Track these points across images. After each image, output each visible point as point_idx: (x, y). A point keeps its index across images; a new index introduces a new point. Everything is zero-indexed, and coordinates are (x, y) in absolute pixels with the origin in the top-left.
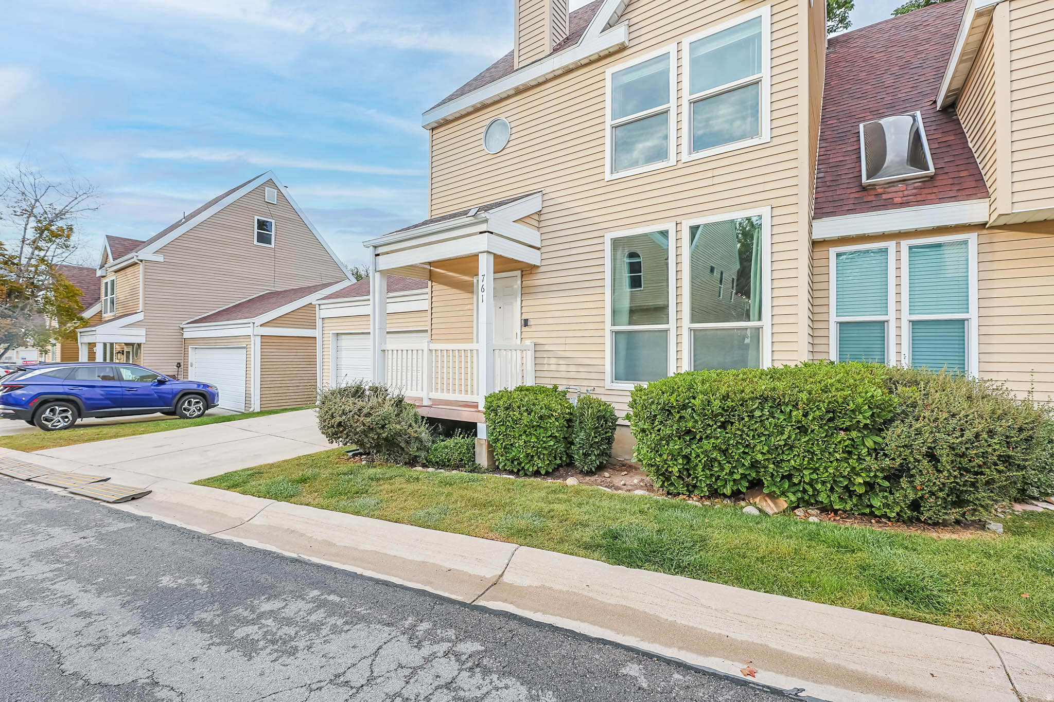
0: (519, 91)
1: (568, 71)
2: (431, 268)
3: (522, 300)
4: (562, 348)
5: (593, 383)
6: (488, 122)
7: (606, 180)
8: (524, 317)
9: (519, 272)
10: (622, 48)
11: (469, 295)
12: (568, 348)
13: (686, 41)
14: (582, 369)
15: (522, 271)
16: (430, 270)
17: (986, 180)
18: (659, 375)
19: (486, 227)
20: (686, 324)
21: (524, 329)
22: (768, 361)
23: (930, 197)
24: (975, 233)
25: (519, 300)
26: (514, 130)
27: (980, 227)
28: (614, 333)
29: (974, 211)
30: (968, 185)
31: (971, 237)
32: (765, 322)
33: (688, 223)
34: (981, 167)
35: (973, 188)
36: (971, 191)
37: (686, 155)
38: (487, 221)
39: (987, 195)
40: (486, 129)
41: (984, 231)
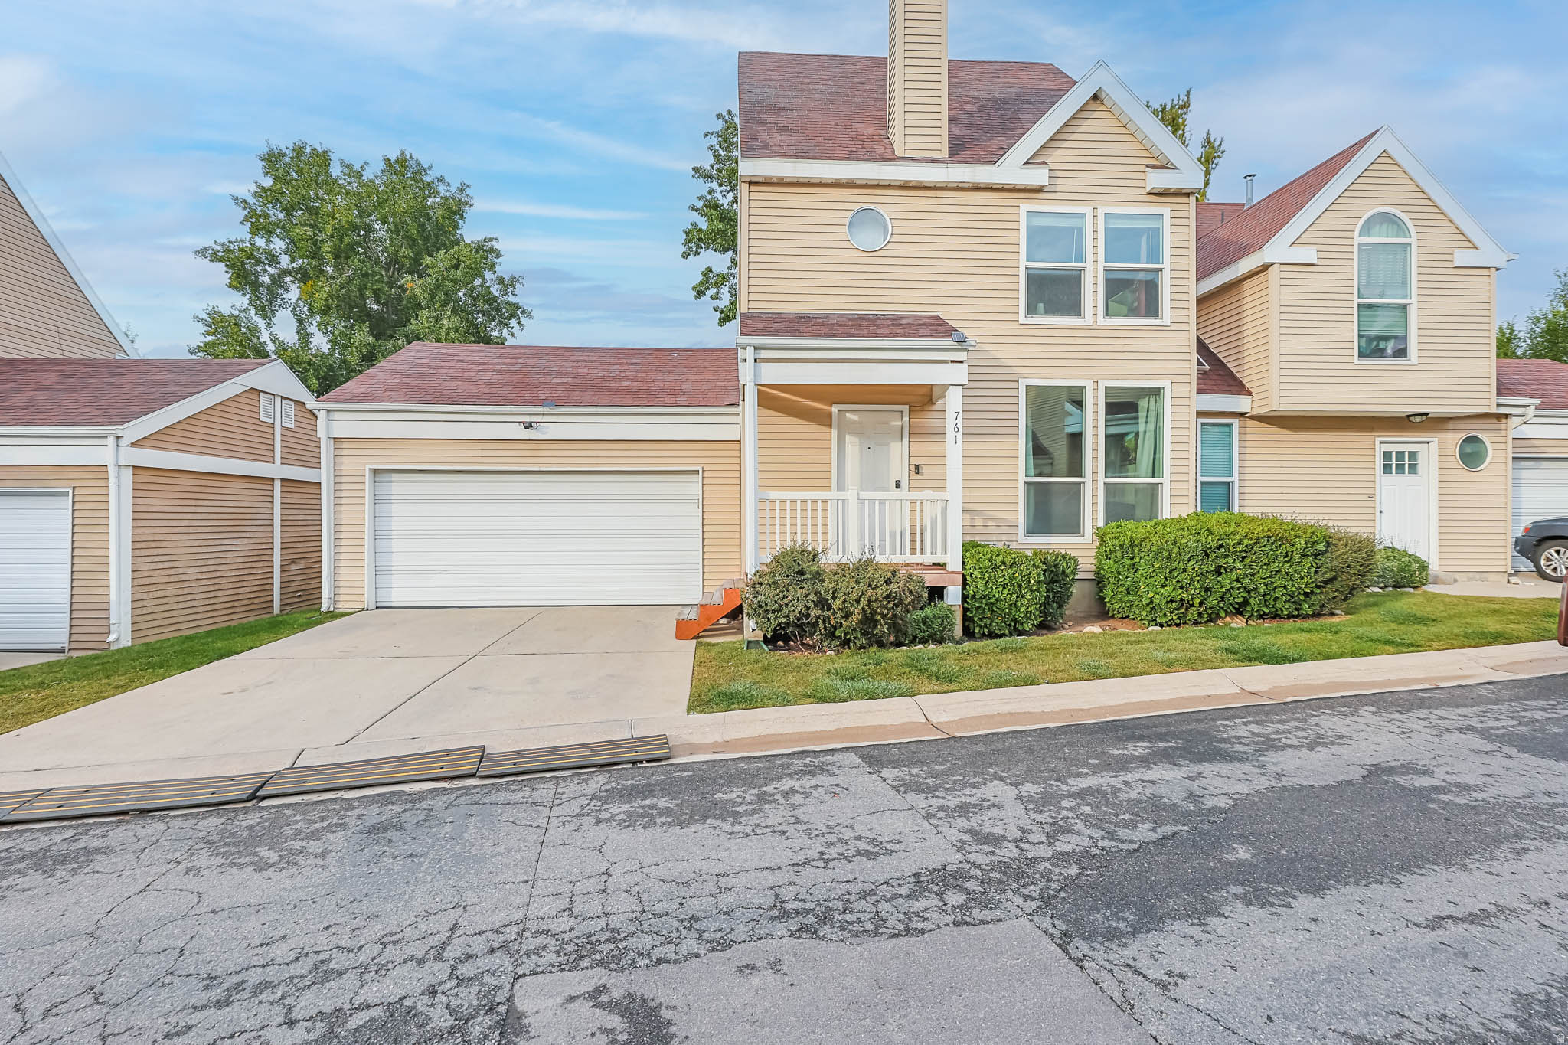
0: (906, 186)
1: (976, 188)
3: (910, 442)
5: (1004, 538)
6: (857, 207)
7: (1020, 322)
8: (915, 461)
9: (907, 407)
10: (1039, 190)
11: (826, 429)
13: (1102, 210)
15: (912, 407)
17: (1244, 381)
18: (1074, 527)
19: (962, 356)
20: (1102, 478)
21: (914, 476)
22: (1166, 512)
23: (1215, 387)
24: (1237, 420)
25: (906, 440)
26: (897, 231)
27: (1242, 415)
28: (1028, 484)
29: (1242, 404)
30: (1232, 383)
31: (1235, 422)
32: (1166, 480)
33: (1103, 384)
34: (1234, 370)
35: (1236, 386)
36: (1237, 388)
37: (1101, 319)
38: (966, 350)
39: (1250, 393)
40: (850, 214)
41: (1242, 419)
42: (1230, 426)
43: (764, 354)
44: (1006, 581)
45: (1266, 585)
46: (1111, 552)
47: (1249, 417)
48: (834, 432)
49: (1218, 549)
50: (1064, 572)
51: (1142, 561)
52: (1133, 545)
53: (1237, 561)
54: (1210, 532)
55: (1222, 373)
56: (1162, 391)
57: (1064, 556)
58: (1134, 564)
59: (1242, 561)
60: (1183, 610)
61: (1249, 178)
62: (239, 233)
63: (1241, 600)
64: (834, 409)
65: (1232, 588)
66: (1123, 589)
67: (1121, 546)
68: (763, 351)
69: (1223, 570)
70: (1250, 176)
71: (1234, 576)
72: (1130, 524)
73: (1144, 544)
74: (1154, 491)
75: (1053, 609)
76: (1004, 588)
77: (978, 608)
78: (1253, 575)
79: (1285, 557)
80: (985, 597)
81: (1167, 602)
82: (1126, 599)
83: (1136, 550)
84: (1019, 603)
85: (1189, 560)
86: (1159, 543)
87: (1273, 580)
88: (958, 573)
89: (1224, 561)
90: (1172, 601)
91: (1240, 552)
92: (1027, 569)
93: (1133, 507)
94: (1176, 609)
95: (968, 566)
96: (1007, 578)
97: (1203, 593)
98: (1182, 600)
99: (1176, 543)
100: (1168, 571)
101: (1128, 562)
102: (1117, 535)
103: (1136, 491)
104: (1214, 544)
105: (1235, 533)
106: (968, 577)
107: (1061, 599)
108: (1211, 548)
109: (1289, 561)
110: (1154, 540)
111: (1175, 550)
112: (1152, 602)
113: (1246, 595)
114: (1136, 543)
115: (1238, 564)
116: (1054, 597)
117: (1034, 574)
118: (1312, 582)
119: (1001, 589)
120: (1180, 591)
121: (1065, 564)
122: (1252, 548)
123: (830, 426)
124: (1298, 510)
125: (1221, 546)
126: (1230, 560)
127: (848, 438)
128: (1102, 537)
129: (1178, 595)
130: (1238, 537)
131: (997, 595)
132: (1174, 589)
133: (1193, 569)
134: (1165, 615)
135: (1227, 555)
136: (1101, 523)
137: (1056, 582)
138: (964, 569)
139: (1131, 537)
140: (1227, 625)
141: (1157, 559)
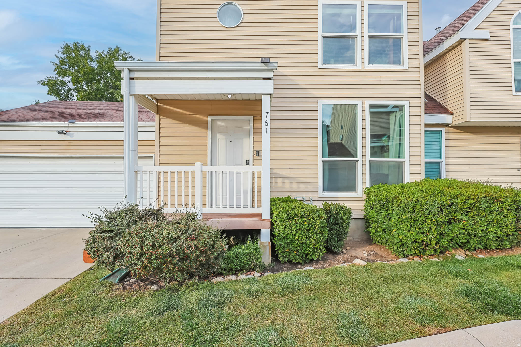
2: (159, 104)
3: (254, 137)
4: (287, 171)
5: (310, 194)
7: (319, 67)
8: (256, 149)
9: (252, 117)
11: (204, 130)
12: (291, 171)
13: (367, 3)
14: (302, 185)
15: (254, 117)
16: (158, 106)
17: (447, 107)
18: (352, 188)
19: (270, 75)
20: (368, 158)
21: (256, 158)
22: (407, 179)
23: (432, 111)
24: (444, 128)
25: (251, 137)
26: (246, 16)
27: (446, 125)
28: (324, 162)
29: (447, 119)
30: (440, 109)
31: (443, 129)
32: (407, 159)
33: (369, 103)
34: (441, 103)
35: (444, 110)
36: (444, 111)
37: (367, 66)
38: (272, 70)
39: (451, 113)
40: (218, 7)
41: (447, 128)
42: (440, 132)
43: (136, 75)
44: (298, 228)
45: (482, 231)
46: (373, 205)
47: (450, 127)
48: (209, 132)
49: (450, 206)
50: (342, 218)
51: (395, 213)
52: (387, 201)
53: (464, 215)
54: (442, 193)
55: (434, 104)
56: (404, 108)
57: (342, 208)
58: (389, 214)
59: (466, 215)
60: (423, 247)
61: (438, 29)
62: (54, 75)
63: (465, 241)
64: (209, 119)
65: (460, 233)
66: (381, 230)
67: (380, 201)
68: (136, 73)
69: (453, 221)
70: (438, 28)
71: (461, 225)
72: (386, 187)
73: (395, 201)
74: (399, 167)
75: (335, 242)
76: (297, 232)
77: (281, 245)
78: (474, 224)
79: (497, 211)
80: (284, 238)
81: (412, 242)
82: (383, 236)
83: (390, 205)
84: (308, 242)
85: (428, 214)
86: (406, 201)
87: (488, 228)
88: (268, 220)
89: (455, 215)
90: (415, 242)
91: (466, 208)
92: (313, 219)
93: (387, 175)
94: (418, 247)
95: (274, 216)
96: (298, 225)
97: (438, 237)
98: (423, 241)
99: (418, 201)
100: (412, 221)
101: (384, 213)
102: (377, 193)
103: (389, 167)
104: (447, 203)
105: (461, 194)
106: (274, 223)
107: (341, 236)
108: (444, 205)
109: (499, 214)
110: (402, 198)
111: (418, 207)
112: (401, 241)
113: (468, 238)
114: (389, 200)
115: (464, 217)
116: (336, 234)
117: (318, 222)
118: (514, 228)
119: (294, 233)
120: (422, 236)
121: (342, 213)
122: (474, 206)
123: (207, 128)
124: (490, 177)
125: (452, 204)
126: (459, 215)
127: (219, 136)
128: (368, 193)
129: (421, 238)
130: (464, 198)
131: (291, 237)
132: (417, 234)
133: (432, 220)
134: (410, 250)
135: (457, 211)
136: (368, 185)
137: (337, 224)
138: (272, 218)
139: (386, 196)
140: (453, 256)
141: (405, 212)
